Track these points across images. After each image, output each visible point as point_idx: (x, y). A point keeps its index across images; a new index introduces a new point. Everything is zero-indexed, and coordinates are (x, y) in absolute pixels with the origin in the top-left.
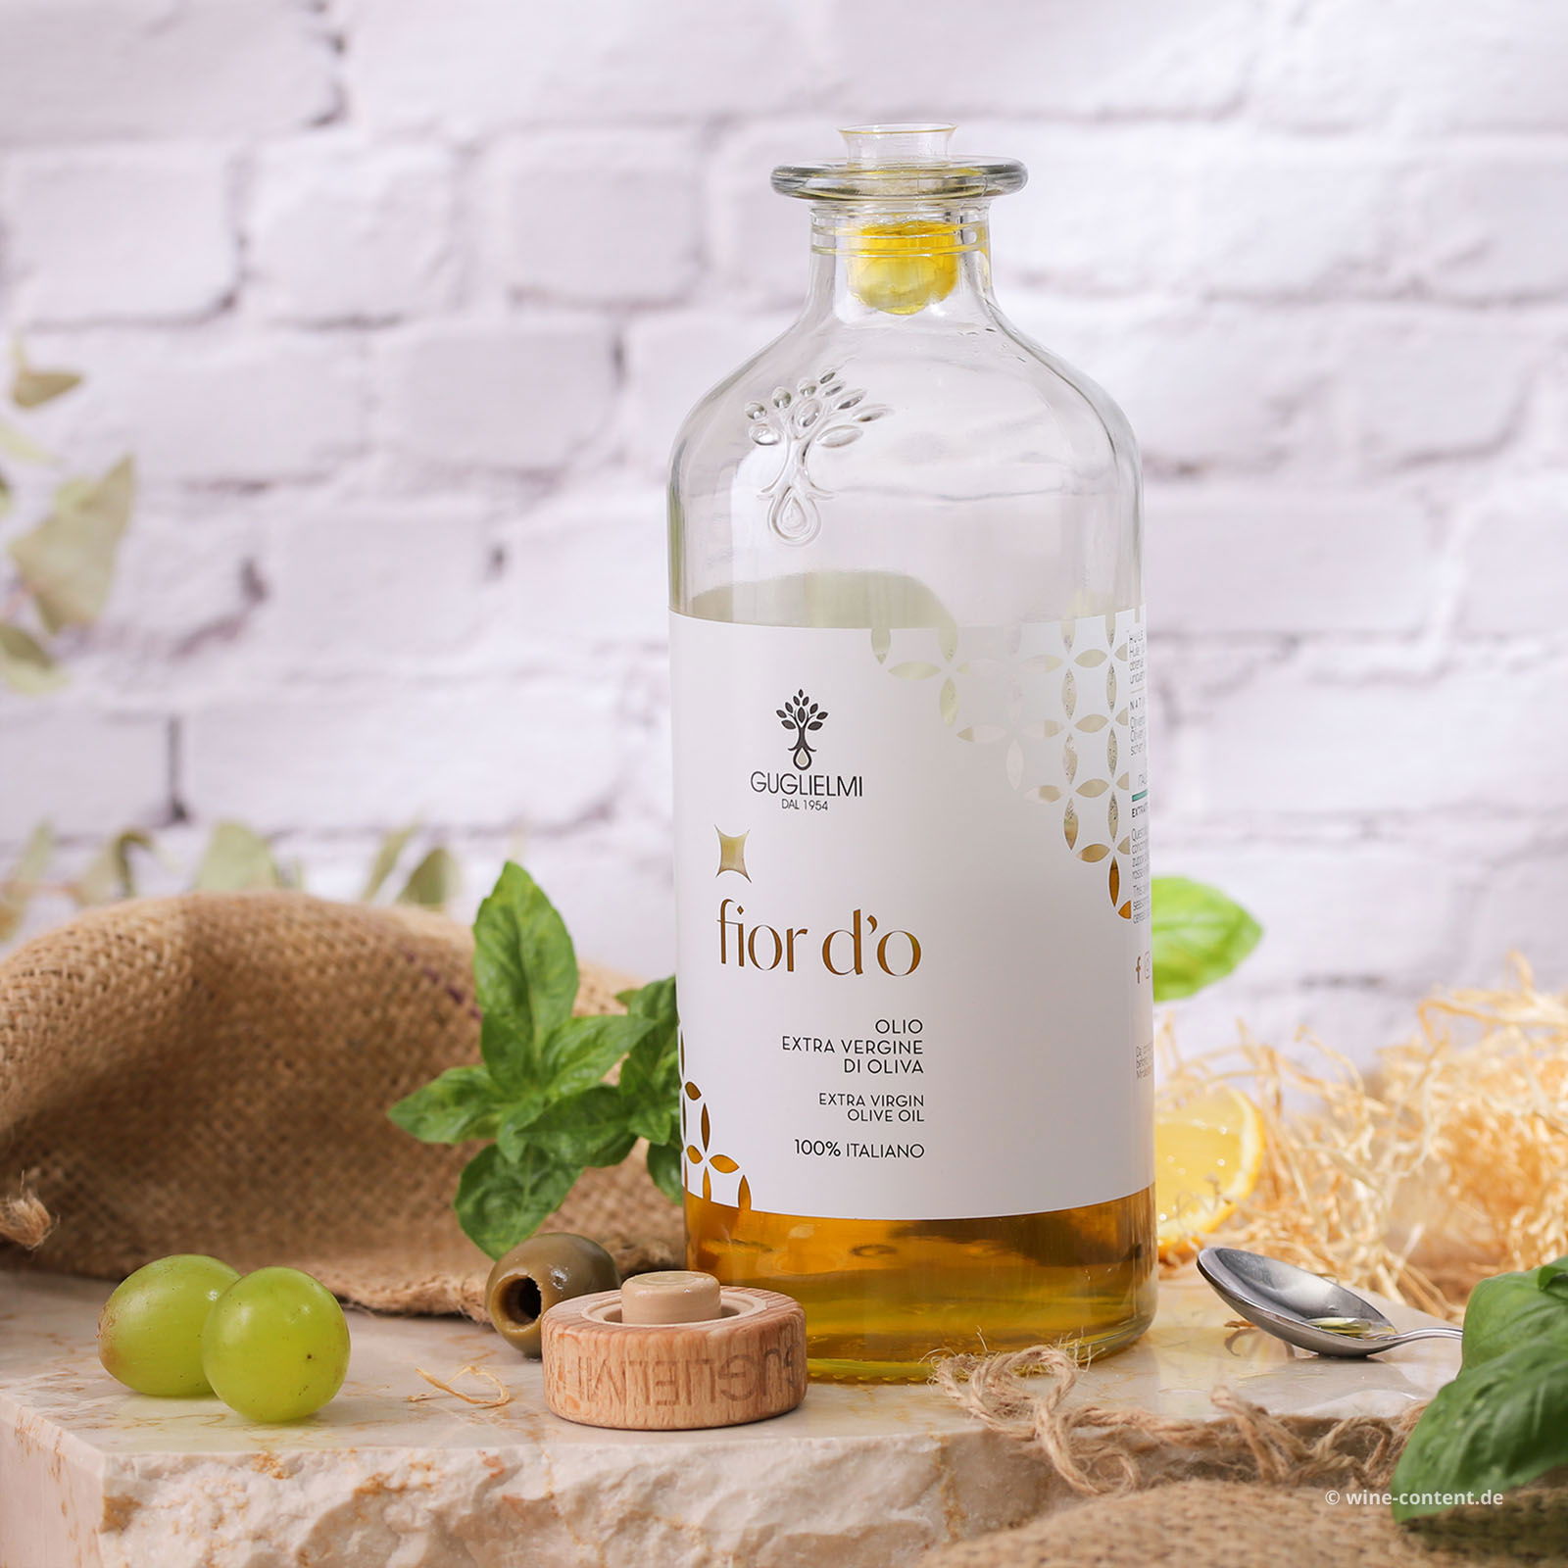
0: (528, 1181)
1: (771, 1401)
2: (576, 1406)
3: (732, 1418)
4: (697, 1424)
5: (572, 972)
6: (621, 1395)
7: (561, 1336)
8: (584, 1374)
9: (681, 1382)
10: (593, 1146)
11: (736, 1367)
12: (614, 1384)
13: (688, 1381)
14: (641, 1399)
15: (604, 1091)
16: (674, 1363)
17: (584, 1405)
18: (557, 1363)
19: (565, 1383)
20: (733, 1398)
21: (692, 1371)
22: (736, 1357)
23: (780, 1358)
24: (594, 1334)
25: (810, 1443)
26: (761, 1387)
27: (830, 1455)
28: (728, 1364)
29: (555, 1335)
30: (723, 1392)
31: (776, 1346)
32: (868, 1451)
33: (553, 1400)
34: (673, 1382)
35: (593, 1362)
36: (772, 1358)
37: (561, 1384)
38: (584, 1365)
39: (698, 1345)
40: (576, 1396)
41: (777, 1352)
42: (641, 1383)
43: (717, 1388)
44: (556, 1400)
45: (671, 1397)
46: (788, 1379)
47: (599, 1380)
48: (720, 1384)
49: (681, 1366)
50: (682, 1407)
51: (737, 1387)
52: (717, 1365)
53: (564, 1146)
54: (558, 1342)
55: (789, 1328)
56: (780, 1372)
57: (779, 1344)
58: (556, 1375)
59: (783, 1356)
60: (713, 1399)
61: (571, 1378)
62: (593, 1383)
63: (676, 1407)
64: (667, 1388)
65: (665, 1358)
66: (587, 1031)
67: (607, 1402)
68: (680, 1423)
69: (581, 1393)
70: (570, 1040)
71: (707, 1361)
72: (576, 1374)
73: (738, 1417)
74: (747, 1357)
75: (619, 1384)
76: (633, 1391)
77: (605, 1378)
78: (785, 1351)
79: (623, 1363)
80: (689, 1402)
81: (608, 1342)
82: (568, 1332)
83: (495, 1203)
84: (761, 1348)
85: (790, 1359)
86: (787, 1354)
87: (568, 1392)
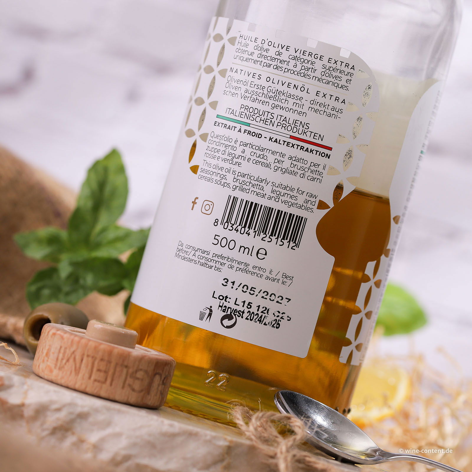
0: (66, 288)
1: (150, 399)
2: (51, 371)
3: (129, 400)
4: (111, 397)
5: (122, 207)
6: (77, 371)
7: (54, 334)
8: (61, 356)
9: (110, 373)
10: (103, 283)
11: (140, 375)
12: (75, 364)
13: (114, 373)
14: (87, 375)
15: (117, 262)
16: (109, 362)
17: (55, 372)
18: (47, 347)
19: (48, 358)
20: (133, 390)
21: (118, 369)
22: (141, 370)
23: (161, 378)
24: (72, 337)
25: (162, 422)
26: (148, 390)
27: (172, 430)
28: (136, 371)
29: (51, 333)
30: (130, 385)
31: (161, 372)
32: (191, 435)
33: (39, 366)
34: (106, 372)
35: (68, 351)
36: (157, 378)
37: (46, 359)
38: (62, 351)
39: (124, 358)
40: (53, 366)
41: (161, 375)
42: (90, 367)
43: (127, 382)
44: (41, 367)
45: (102, 379)
46: (161, 391)
47: (68, 360)
48: (129, 381)
49: (113, 365)
50: (106, 386)
51: (137, 385)
52: (131, 370)
53: (89, 279)
54: (51, 337)
55: (169, 366)
56: (159, 385)
57: (163, 371)
58: (45, 354)
59: (163, 378)
60: (123, 387)
61: (52, 357)
62: (64, 361)
63: (104, 386)
64: (102, 374)
65: (106, 358)
66: (120, 233)
67: (69, 373)
68: (103, 394)
69: (56, 365)
70: (111, 235)
71: (126, 367)
72: (56, 355)
73: (132, 400)
74: (146, 372)
75: (78, 365)
76: (84, 370)
77: (71, 360)
78: (164, 376)
79: (83, 355)
80: (111, 385)
81: (79, 342)
82: (59, 332)
83: (46, 292)
84: (154, 370)
85: (165, 382)
86: (164, 378)
87: (49, 363)
